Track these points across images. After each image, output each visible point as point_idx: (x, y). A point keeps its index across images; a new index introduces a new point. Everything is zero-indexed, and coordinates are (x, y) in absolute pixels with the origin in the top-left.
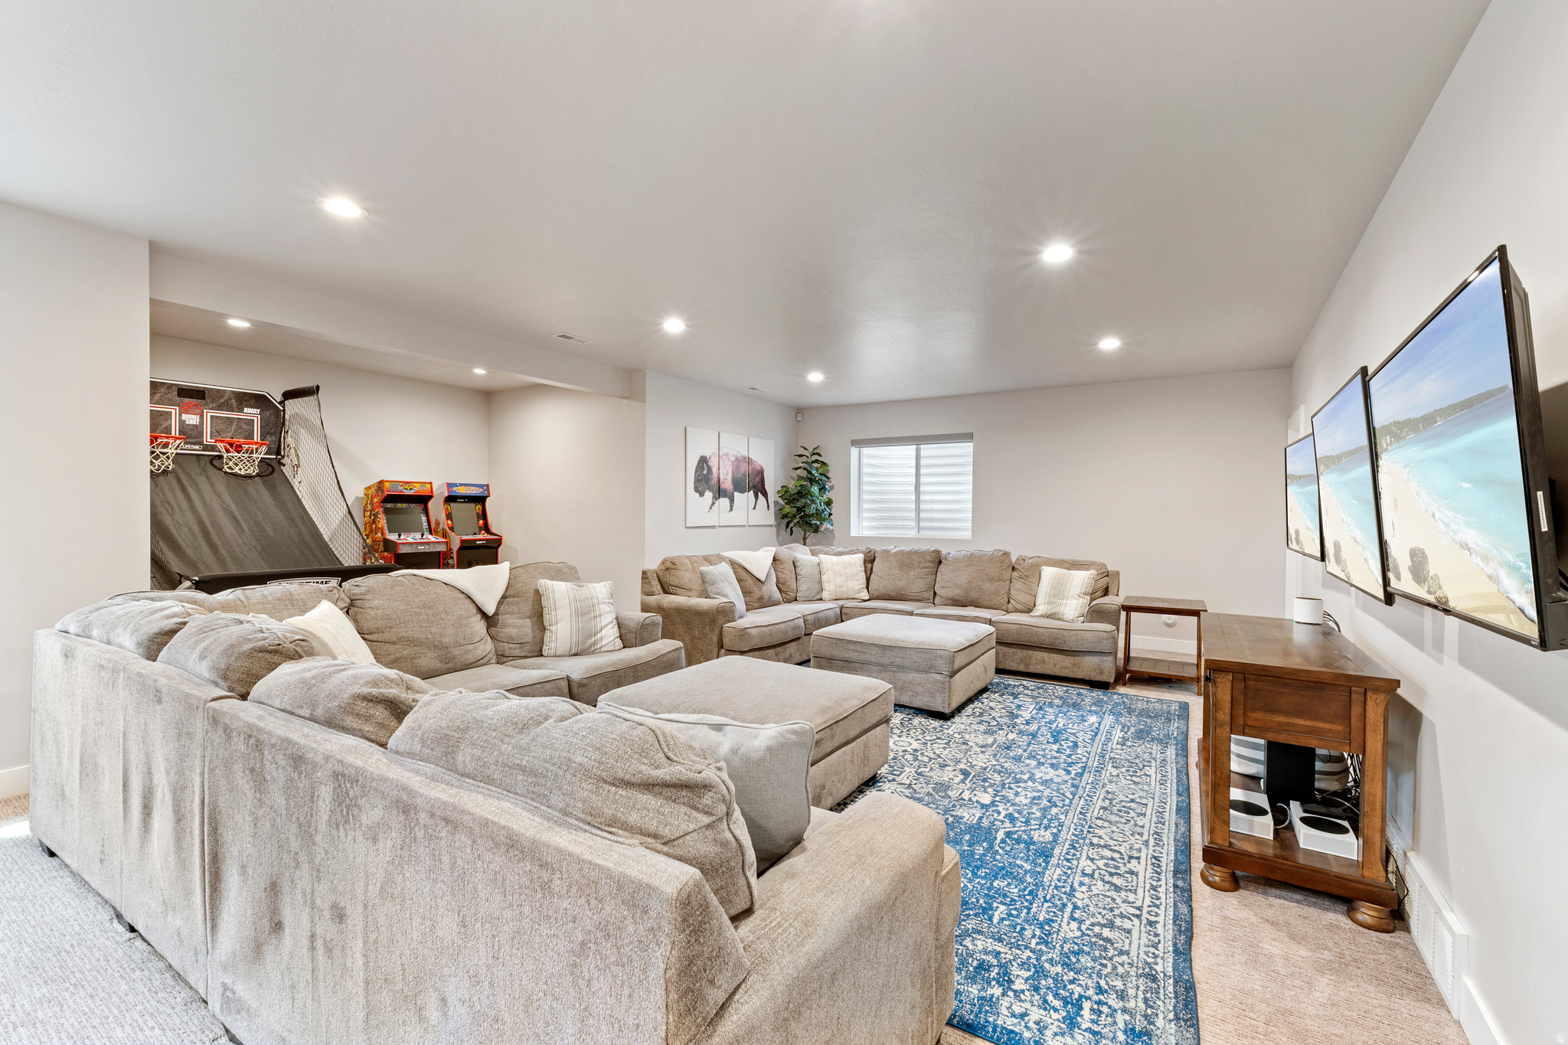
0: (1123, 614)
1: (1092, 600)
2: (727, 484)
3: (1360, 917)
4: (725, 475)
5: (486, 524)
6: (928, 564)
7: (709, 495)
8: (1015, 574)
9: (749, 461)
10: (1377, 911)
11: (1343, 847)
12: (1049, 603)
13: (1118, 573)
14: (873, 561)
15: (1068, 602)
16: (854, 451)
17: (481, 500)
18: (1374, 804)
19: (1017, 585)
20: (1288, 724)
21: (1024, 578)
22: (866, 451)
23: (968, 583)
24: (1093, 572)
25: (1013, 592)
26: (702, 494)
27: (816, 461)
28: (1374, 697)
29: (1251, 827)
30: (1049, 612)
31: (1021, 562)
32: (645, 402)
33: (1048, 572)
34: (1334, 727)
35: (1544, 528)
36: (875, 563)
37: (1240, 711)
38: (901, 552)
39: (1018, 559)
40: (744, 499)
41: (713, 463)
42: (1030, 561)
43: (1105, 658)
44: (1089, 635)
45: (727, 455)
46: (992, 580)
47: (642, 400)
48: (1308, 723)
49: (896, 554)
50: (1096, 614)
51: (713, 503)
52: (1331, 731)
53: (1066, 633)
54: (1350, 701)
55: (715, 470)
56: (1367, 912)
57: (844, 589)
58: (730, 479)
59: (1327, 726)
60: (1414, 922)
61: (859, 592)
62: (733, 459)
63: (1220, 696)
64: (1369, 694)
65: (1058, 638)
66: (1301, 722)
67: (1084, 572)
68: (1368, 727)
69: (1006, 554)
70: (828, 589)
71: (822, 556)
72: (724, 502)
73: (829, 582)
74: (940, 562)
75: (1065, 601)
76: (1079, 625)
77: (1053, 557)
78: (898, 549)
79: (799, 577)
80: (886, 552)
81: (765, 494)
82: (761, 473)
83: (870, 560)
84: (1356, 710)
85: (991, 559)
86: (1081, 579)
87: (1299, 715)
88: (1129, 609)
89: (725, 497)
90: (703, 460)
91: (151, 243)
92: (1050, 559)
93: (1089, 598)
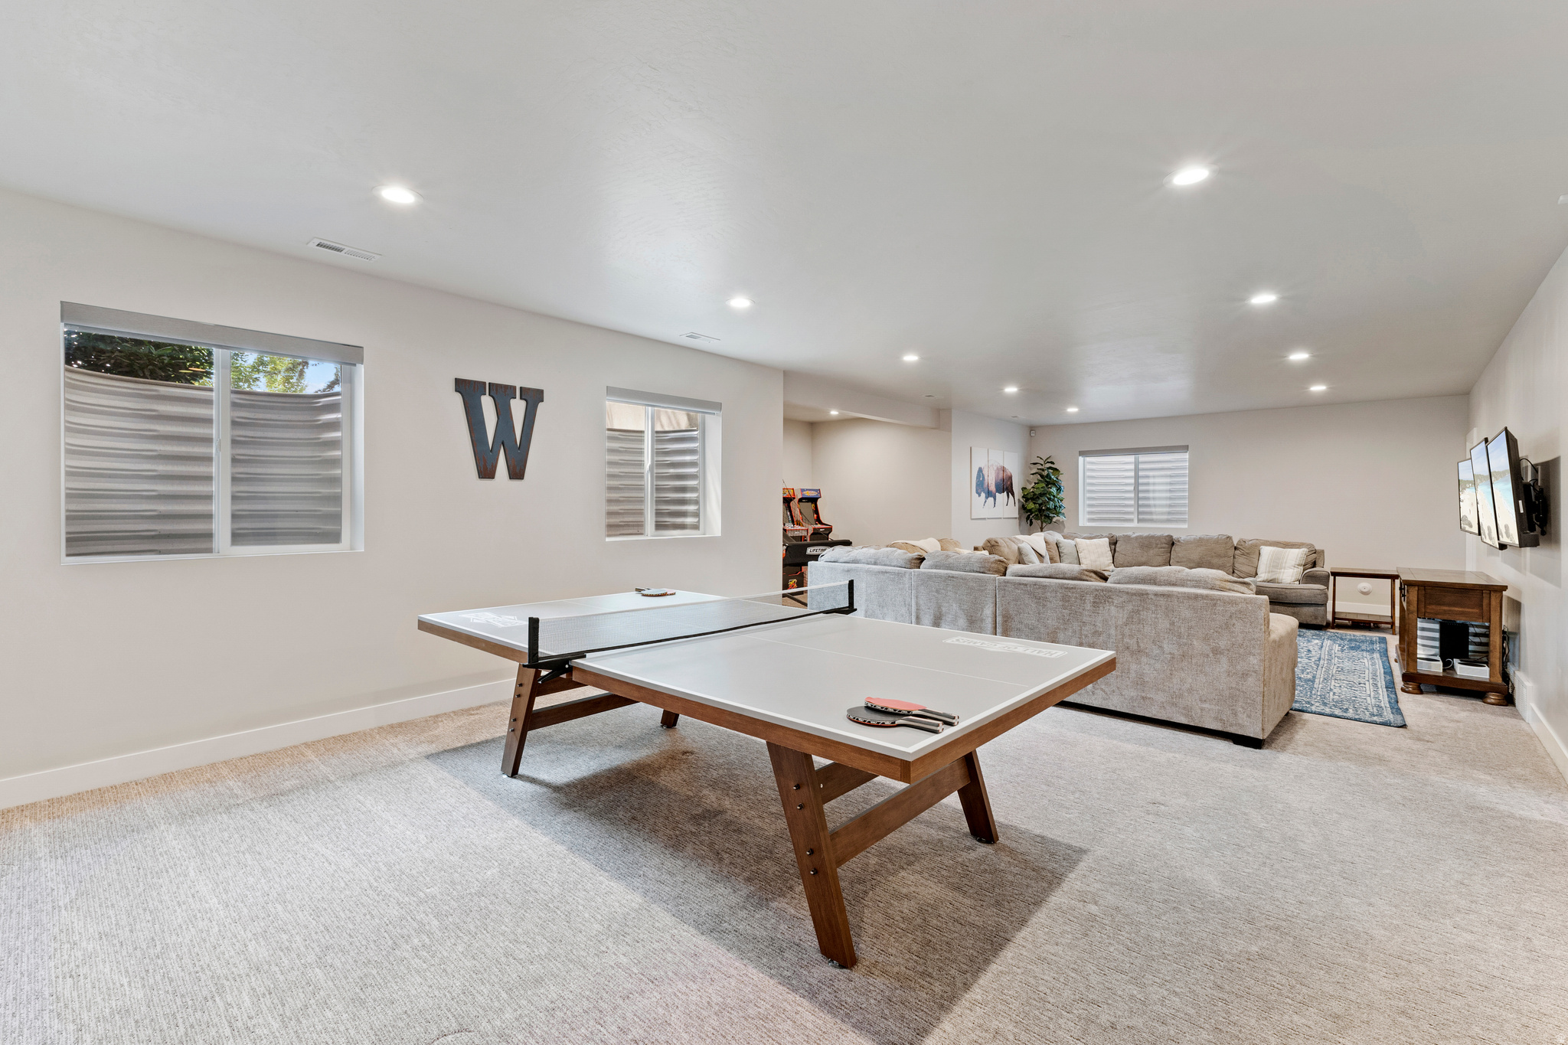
0: (1332, 578)
1: (1304, 570)
2: (993, 488)
3: (1489, 701)
4: (991, 481)
5: (818, 517)
6: (1164, 545)
7: (983, 495)
8: (1237, 552)
9: (1004, 469)
10: (1497, 696)
11: (1481, 673)
12: (1269, 572)
13: (1323, 551)
14: (1115, 544)
15: (1286, 571)
16: (1081, 459)
17: (813, 500)
18: (1495, 646)
19: (1240, 560)
20: (1450, 611)
21: (1247, 555)
22: (1088, 459)
23: (1200, 558)
24: (1304, 550)
25: (1236, 565)
26: (979, 496)
27: (1050, 468)
28: (1495, 594)
29: (1430, 667)
30: (1270, 579)
31: (1243, 543)
32: (950, 431)
33: (1266, 551)
34: (1474, 610)
35: (1522, 511)
36: (1117, 545)
37: (1422, 605)
38: (1141, 537)
39: (1239, 541)
40: (1002, 497)
41: (985, 472)
42: (1250, 542)
43: (1319, 608)
44: (1306, 592)
45: (993, 465)
46: (1219, 556)
47: (950, 430)
48: (1460, 609)
49: (1137, 538)
50: (1309, 578)
51: (985, 502)
52: (1472, 612)
53: (1287, 591)
54: (1483, 597)
55: (986, 478)
56: (1493, 697)
57: (1098, 563)
58: (994, 483)
59: (1471, 610)
60: (1517, 702)
61: (1108, 566)
62: (995, 468)
63: (1411, 598)
64: (1492, 593)
65: (1281, 595)
66: (1456, 609)
67: (1298, 550)
68: (1492, 609)
69: (1229, 538)
70: (1085, 563)
71: (1078, 540)
72: (991, 499)
73: (1086, 558)
74: (1173, 544)
75: (1283, 570)
76: (1297, 585)
77: (1269, 540)
78: (1136, 535)
79: (1062, 555)
80: (1127, 538)
81: (1013, 495)
82: (1010, 478)
83: (1113, 543)
84: (1485, 601)
85: (1217, 541)
86: (1296, 555)
87: (1454, 606)
88: (1335, 574)
89: (991, 496)
90: (980, 470)
91: (784, 371)
92: (1267, 541)
93: (1302, 568)
